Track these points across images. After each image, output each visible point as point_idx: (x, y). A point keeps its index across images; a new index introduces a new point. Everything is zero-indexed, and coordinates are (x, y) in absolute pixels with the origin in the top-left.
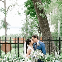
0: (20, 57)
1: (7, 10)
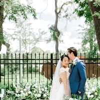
1: (60, 12)
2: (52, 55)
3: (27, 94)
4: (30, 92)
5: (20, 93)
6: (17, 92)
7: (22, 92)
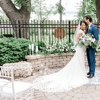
0: (70, 44)
2: (69, 22)
3: (54, 49)
4: (56, 48)
5: (49, 49)
6: (47, 48)
7: (51, 48)
